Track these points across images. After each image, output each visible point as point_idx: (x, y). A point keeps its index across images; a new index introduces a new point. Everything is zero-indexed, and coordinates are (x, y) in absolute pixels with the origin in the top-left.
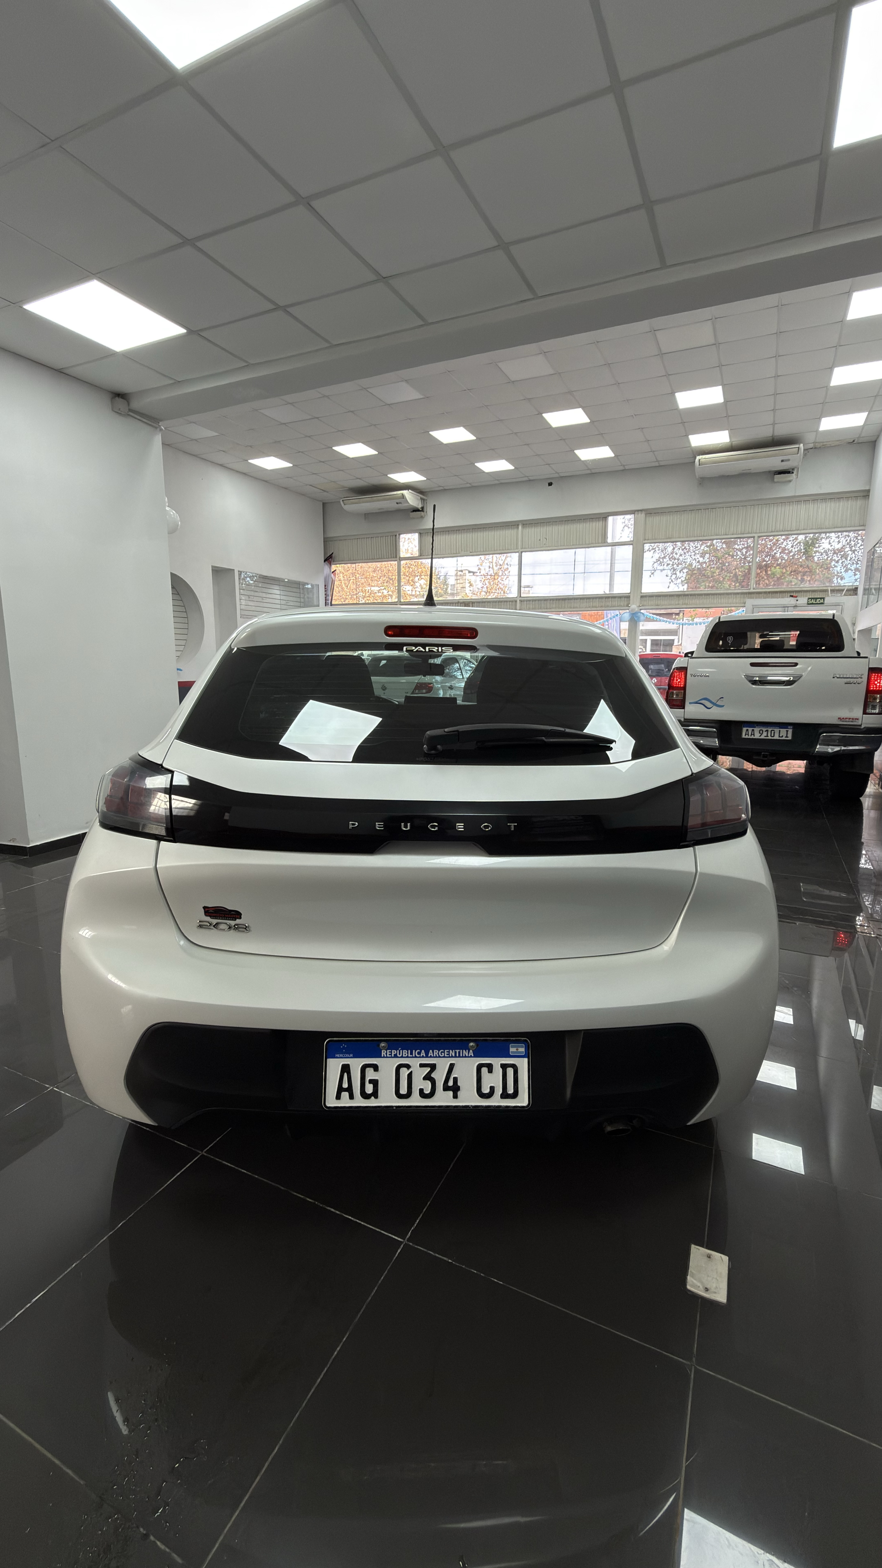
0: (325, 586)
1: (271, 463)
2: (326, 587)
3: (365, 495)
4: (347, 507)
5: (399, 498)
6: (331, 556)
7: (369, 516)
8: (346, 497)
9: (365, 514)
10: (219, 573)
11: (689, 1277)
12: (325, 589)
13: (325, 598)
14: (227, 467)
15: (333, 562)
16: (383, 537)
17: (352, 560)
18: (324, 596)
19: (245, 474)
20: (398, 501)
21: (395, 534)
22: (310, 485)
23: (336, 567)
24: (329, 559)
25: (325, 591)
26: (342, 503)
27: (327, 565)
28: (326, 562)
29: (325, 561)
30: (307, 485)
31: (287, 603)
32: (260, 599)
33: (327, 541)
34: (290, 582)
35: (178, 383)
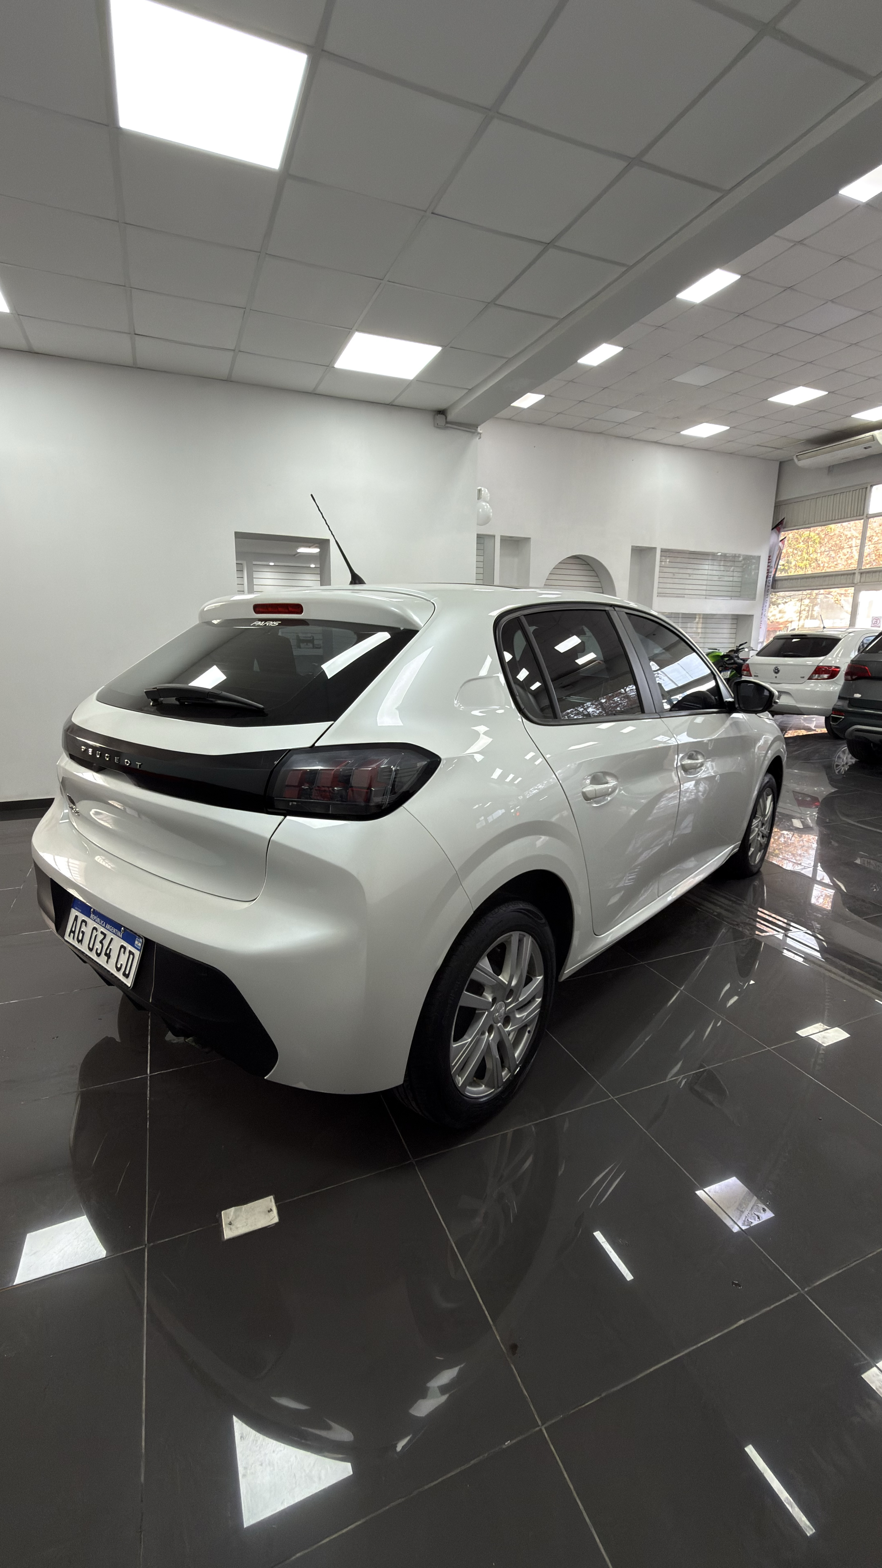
0: (769, 557)
1: (705, 430)
2: (771, 558)
3: (828, 444)
4: (803, 463)
5: (869, 441)
6: (781, 523)
7: (831, 469)
8: (801, 452)
9: (829, 467)
10: (641, 553)
11: (233, 1209)
12: (769, 560)
13: (768, 570)
14: (662, 443)
15: (784, 528)
16: (850, 491)
17: (807, 524)
18: (766, 568)
19: (682, 446)
20: (866, 445)
21: (865, 486)
22: (757, 445)
23: (789, 535)
24: (778, 526)
25: (769, 562)
26: (795, 458)
27: (776, 533)
28: (775, 529)
29: (772, 529)
30: (754, 446)
31: (720, 578)
32: (687, 576)
33: (778, 506)
34: (724, 556)
35: (471, 391)
